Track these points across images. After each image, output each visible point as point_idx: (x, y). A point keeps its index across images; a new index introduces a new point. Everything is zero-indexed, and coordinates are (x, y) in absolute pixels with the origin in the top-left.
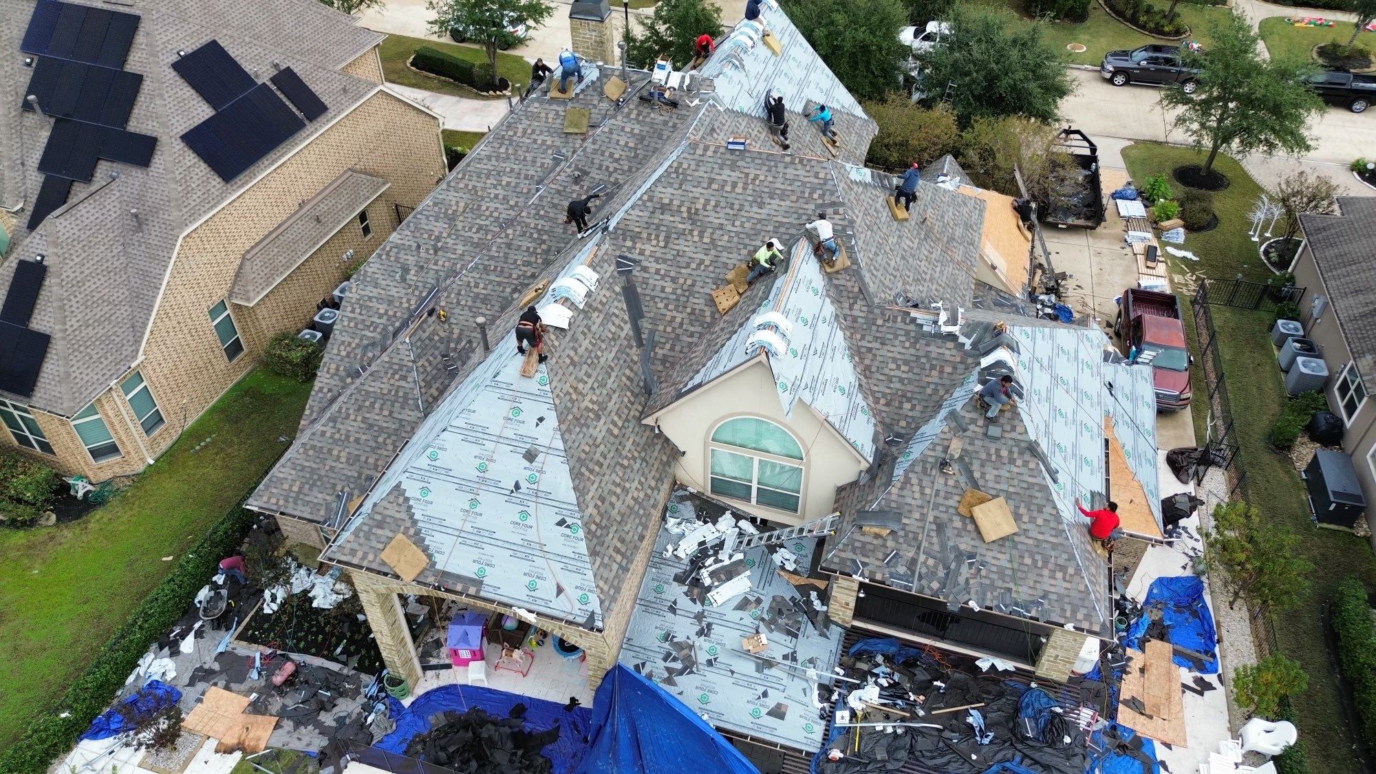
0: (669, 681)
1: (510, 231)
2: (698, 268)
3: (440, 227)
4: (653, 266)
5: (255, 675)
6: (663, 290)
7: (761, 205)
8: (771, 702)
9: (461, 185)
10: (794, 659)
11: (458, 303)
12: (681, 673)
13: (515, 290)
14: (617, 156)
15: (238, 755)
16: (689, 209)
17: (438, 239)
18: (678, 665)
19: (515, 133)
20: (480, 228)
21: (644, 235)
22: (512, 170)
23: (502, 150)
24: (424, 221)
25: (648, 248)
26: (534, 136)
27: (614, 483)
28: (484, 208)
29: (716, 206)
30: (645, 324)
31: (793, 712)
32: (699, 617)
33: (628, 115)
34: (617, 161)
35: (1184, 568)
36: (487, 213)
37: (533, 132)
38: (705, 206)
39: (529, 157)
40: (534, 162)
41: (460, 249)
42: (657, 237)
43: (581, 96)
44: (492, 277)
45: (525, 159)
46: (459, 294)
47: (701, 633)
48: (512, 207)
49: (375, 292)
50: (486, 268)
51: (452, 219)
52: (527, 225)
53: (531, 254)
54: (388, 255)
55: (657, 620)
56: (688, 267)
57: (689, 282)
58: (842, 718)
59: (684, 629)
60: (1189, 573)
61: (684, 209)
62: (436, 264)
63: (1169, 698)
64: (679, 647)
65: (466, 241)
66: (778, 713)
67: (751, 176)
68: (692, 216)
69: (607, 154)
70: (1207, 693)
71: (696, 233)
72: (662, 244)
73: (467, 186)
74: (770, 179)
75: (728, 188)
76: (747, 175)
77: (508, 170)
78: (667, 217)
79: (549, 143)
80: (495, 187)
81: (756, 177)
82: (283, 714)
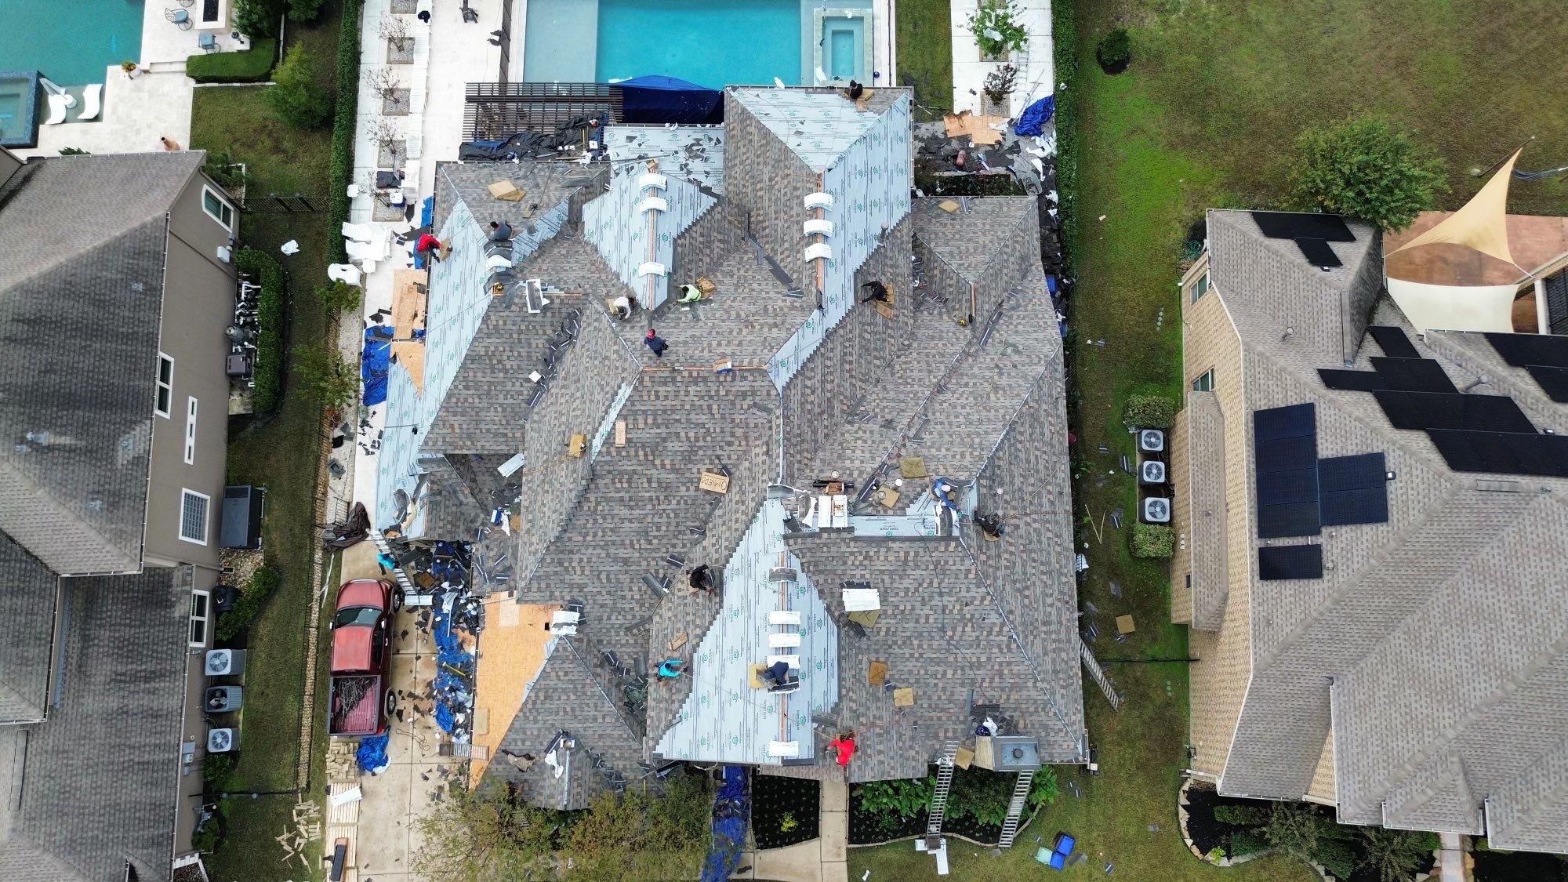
0: (698, 140)
1: (935, 380)
2: (735, 298)
3: (1004, 381)
4: (772, 294)
5: (981, 156)
6: (760, 285)
7: (693, 336)
8: (635, 142)
9: (1002, 411)
10: (628, 170)
11: (954, 334)
12: (693, 145)
13: (909, 346)
14: (859, 442)
15: (957, 111)
16: (753, 327)
17: (1001, 374)
18: (695, 148)
19: (971, 453)
20: (966, 385)
21: (785, 310)
22: (959, 426)
23: (977, 440)
24: (1022, 383)
25: (780, 303)
26: (951, 453)
27: (747, 158)
28: (971, 399)
29: (731, 332)
30: (766, 266)
31: (623, 140)
32: (689, 172)
33: (861, 473)
34: (858, 439)
35: (374, 413)
36: (965, 396)
37: (954, 456)
38: (741, 330)
39: (947, 438)
40: (941, 435)
41: (976, 370)
42: (775, 310)
43: (919, 490)
44: (934, 351)
45: (951, 436)
46: (957, 339)
47: (686, 165)
48: (945, 401)
49: (1034, 335)
50: (943, 356)
51: (996, 388)
52: (920, 386)
53: (907, 369)
54: (1040, 359)
55: (714, 166)
56: (744, 298)
57: (740, 290)
58: (594, 145)
59: (697, 165)
60: (372, 408)
61: (758, 327)
62: (992, 359)
63: (401, 300)
64: (697, 157)
65: (974, 376)
66: (630, 139)
67: (706, 351)
68: (749, 324)
69: (869, 442)
70: (376, 312)
71: (743, 315)
72: (769, 307)
73: (997, 411)
74: (690, 352)
75: (724, 343)
76: (710, 351)
77: (963, 426)
78: (771, 321)
79: (933, 451)
80: (969, 414)
81: (702, 351)
82: (948, 141)
